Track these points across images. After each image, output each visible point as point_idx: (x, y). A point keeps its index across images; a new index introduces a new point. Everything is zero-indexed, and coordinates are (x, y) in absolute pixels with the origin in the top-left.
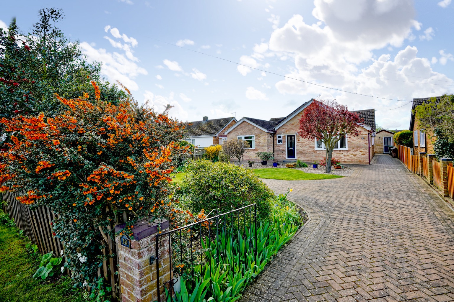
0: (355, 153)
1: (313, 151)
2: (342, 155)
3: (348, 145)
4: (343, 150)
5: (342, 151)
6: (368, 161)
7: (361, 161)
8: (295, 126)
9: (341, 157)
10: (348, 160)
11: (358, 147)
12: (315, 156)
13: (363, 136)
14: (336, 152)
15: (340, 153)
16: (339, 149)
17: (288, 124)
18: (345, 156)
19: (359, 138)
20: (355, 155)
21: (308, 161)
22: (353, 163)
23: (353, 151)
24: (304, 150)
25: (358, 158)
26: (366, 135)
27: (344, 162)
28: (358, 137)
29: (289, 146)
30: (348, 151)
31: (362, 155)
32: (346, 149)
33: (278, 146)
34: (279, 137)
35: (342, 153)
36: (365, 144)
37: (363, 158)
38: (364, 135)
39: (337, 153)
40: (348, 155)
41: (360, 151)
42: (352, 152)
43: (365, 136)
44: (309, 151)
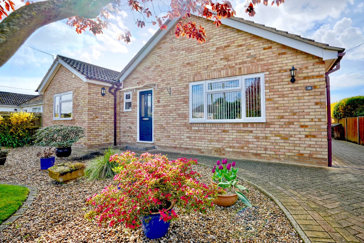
0: (286, 131)
1: (185, 125)
2: (250, 137)
3: (267, 109)
4: (252, 124)
5: (249, 126)
6: (327, 157)
7: (302, 154)
8: (152, 71)
9: (248, 142)
10: (266, 149)
11: (294, 114)
12: (188, 137)
13: (311, 81)
14: (237, 128)
15: (245, 132)
16: (244, 118)
17: (140, 69)
18: (257, 138)
19: (296, 89)
20: (285, 138)
21: (175, 148)
22: (279, 159)
23: (281, 126)
24: (167, 123)
25: (295, 145)
26: (318, 76)
27: (256, 155)
28: (295, 85)
29: (143, 115)
30: (267, 124)
31: (307, 136)
32: (262, 119)
33: (126, 116)
34: (128, 97)
35: (251, 132)
36: (317, 104)
37: (310, 146)
38: (313, 77)
39: (238, 131)
40: (266, 138)
41: (302, 126)
42: (276, 128)
43: (318, 80)
44: (177, 126)
